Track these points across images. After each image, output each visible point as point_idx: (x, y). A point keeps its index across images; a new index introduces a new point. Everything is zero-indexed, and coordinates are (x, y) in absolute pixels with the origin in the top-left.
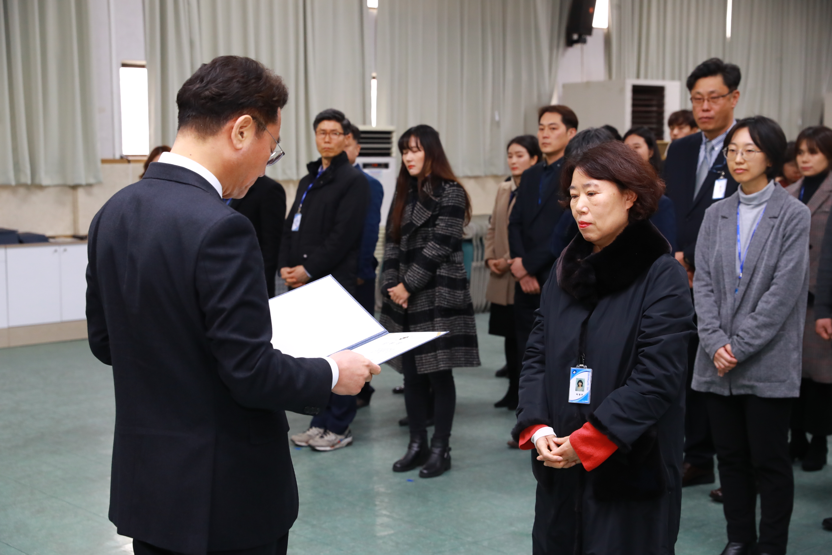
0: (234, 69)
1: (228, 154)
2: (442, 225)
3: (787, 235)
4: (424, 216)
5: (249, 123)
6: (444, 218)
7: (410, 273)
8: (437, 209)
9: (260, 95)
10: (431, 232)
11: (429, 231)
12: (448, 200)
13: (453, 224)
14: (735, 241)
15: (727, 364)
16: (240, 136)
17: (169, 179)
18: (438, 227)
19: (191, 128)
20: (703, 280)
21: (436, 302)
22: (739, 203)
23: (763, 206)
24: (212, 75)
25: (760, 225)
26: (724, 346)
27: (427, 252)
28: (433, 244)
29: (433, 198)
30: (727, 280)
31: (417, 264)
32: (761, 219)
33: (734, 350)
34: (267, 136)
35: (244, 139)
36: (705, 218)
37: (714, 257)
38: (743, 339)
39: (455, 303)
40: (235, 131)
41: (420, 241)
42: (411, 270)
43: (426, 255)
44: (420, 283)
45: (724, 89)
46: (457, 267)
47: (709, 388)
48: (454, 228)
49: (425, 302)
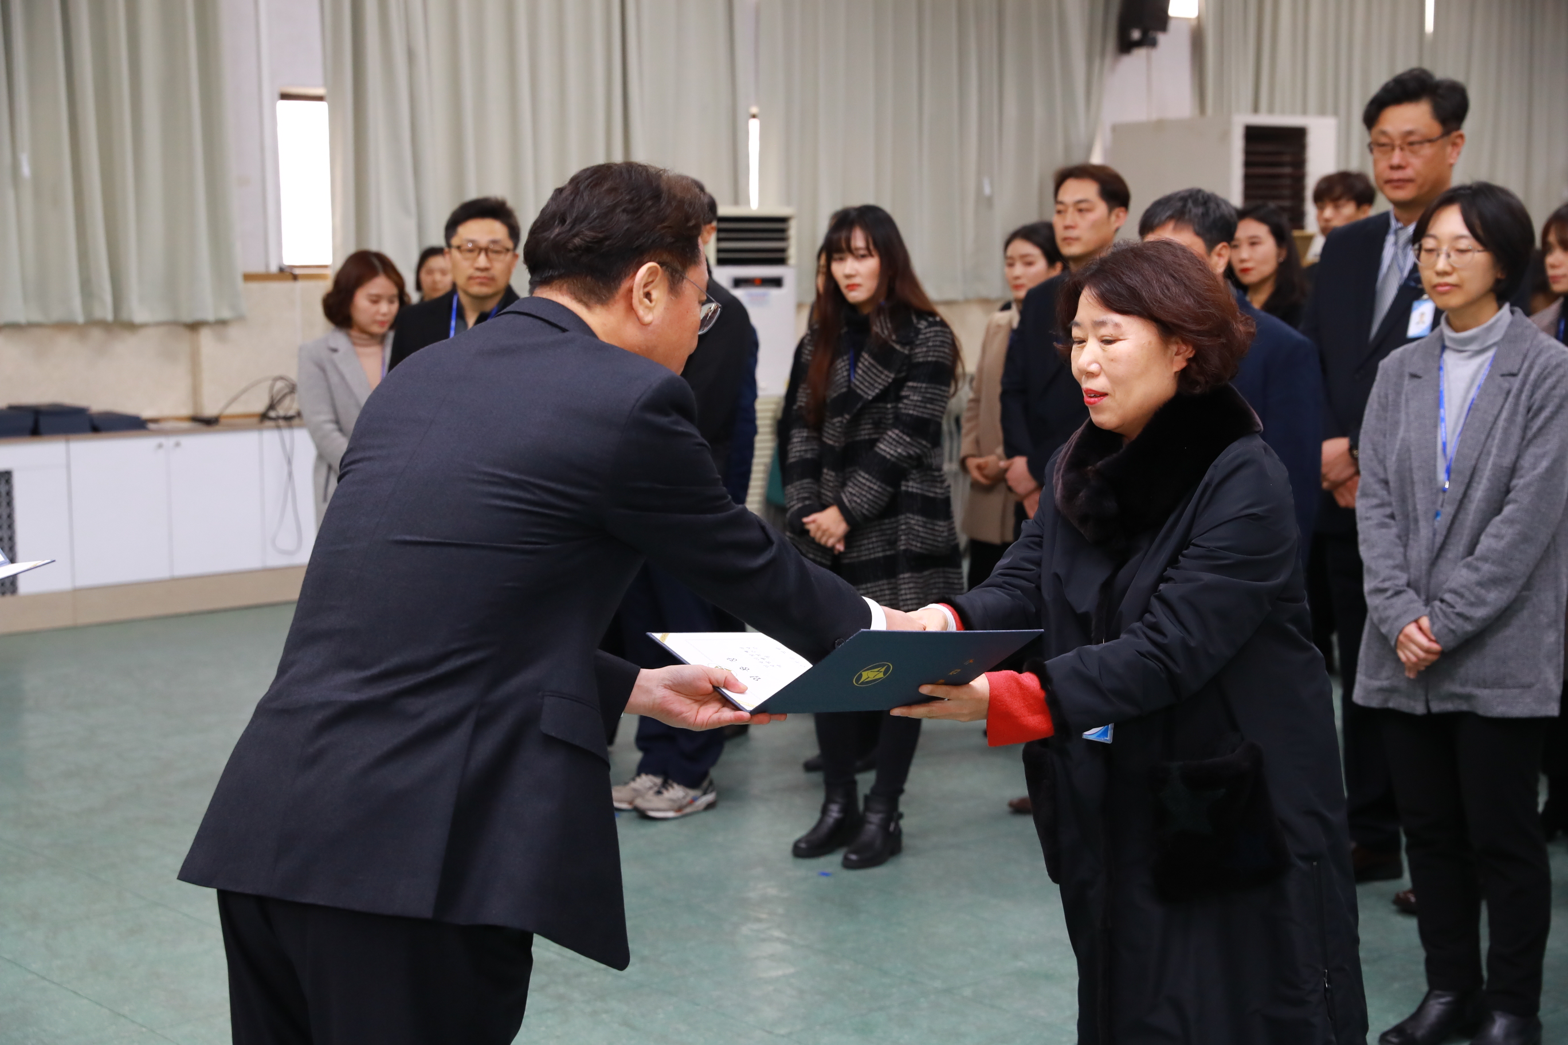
0: (613, 190)
2: (916, 398)
3: (1535, 407)
4: (880, 381)
5: (657, 275)
6: (919, 385)
7: (853, 489)
8: (905, 368)
10: (890, 411)
11: (887, 409)
12: (927, 352)
13: (933, 396)
14: (1436, 420)
15: (1422, 654)
16: (646, 301)
18: (905, 401)
20: (1375, 496)
21: (903, 542)
22: (1444, 348)
23: (1490, 354)
24: (578, 208)
25: (1483, 390)
26: (1416, 621)
27: (888, 450)
28: (897, 435)
29: (898, 347)
30: (1421, 496)
31: (867, 472)
32: (1485, 377)
33: (1436, 628)
35: (653, 304)
36: (1378, 378)
37: (1396, 452)
38: (1453, 607)
39: (936, 544)
41: (869, 429)
42: (856, 482)
43: (883, 453)
44: (873, 507)
45: (1434, 128)
46: (934, 476)
47: (1386, 701)
48: (936, 405)
49: (877, 542)
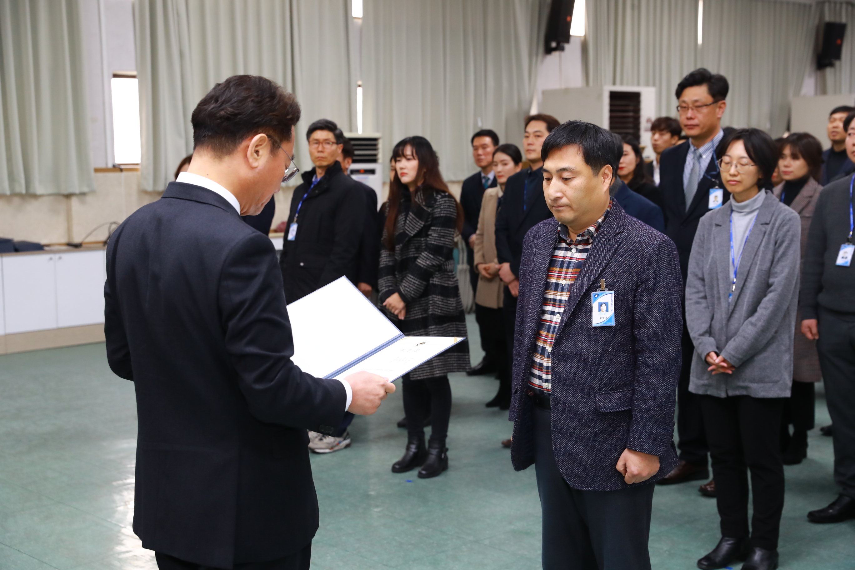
0: (248, 89)
1: (244, 172)
2: (435, 235)
3: (779, 242)
4: (417, 226)
5: (265, 142)
6: (437, 228)
7: (406, 284)
8: (430, 220)
9: (274, 113)
10: (424, 242)
11: (422, 241)
12: (440, 211)
13: (446, 234)
14: (729, 248)
16: (255, 155)
17: (189, 199)
18: (430, 237)
19: (208, 148)
20: (696, 287)
21: (431, 310)
22: (732, 211)
23: (755, 213)
24: (226, 95)
25: (752, 232)
27: (422, 262)
28: (426, 255)
29: (425, 208)
30: (721, 286)
31: (412, 275)
32: (753, 225)
34: (282, 153)
35: (259, 157)
36: (699, 227)
37: (709, 263)
39: (449, 310)
40: (251, 150)
41: (413, 251)
42: (407, 280)
43: (420, 264)
44: (416, 293)
45: (709, 99)
46: (449, 275)
47: (706, 391)
48: (447, 239)
49: (418, 310)
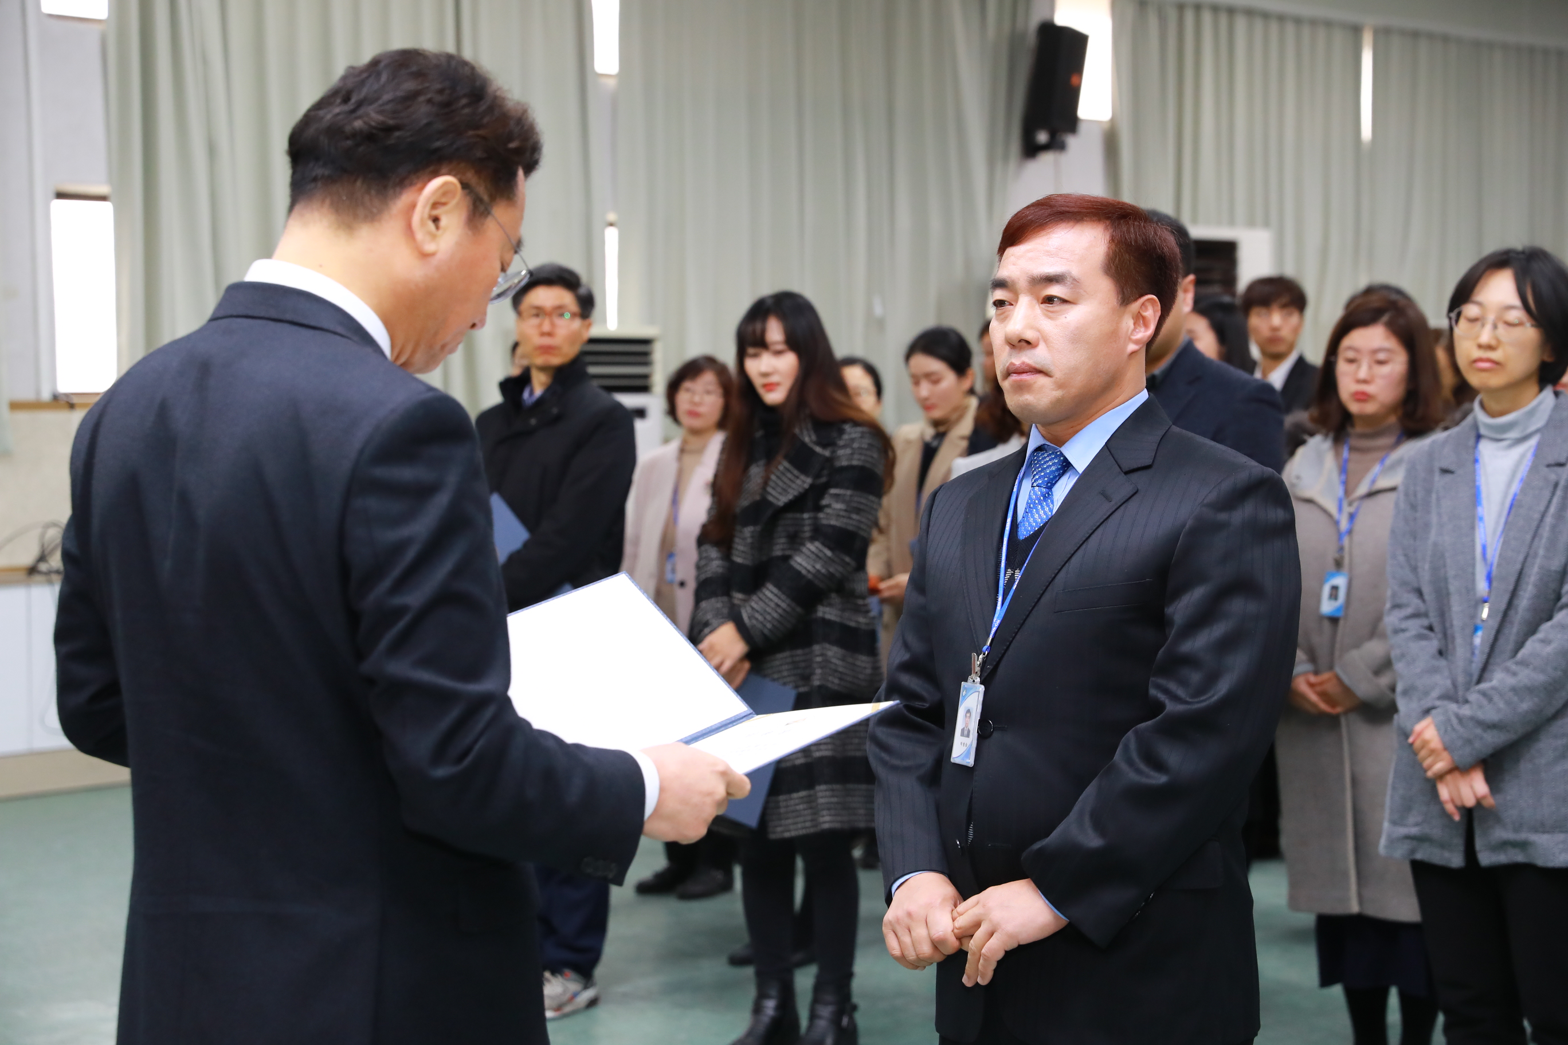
1: (404, 264)
2: (837, 507)
5: (454, 197)
6: (843, 492)
7: (756, 604)
8: (825, 472)
9: (479, 132)
10: (807, 522)
11: (803, 519)
12: (852, 454)
13: (862, 507)
16: (431, 226)
18: (828, 510)
19: (322, 207)
20: (1409, 605)
21: (819, 674)
22: (1479, 437)
23: (1533, 442)
24: (370, 87)
25: (1526, 484)
29: (818, 449)
32: (1527, 469)
34: (493, 230)
35: (440, 232)
37: (1428, 559)
40: (420, 212)
41: (783, 543)
42: (761, 597)
43: (798, 567)
46: (857, 604)
48: (863, 516)
